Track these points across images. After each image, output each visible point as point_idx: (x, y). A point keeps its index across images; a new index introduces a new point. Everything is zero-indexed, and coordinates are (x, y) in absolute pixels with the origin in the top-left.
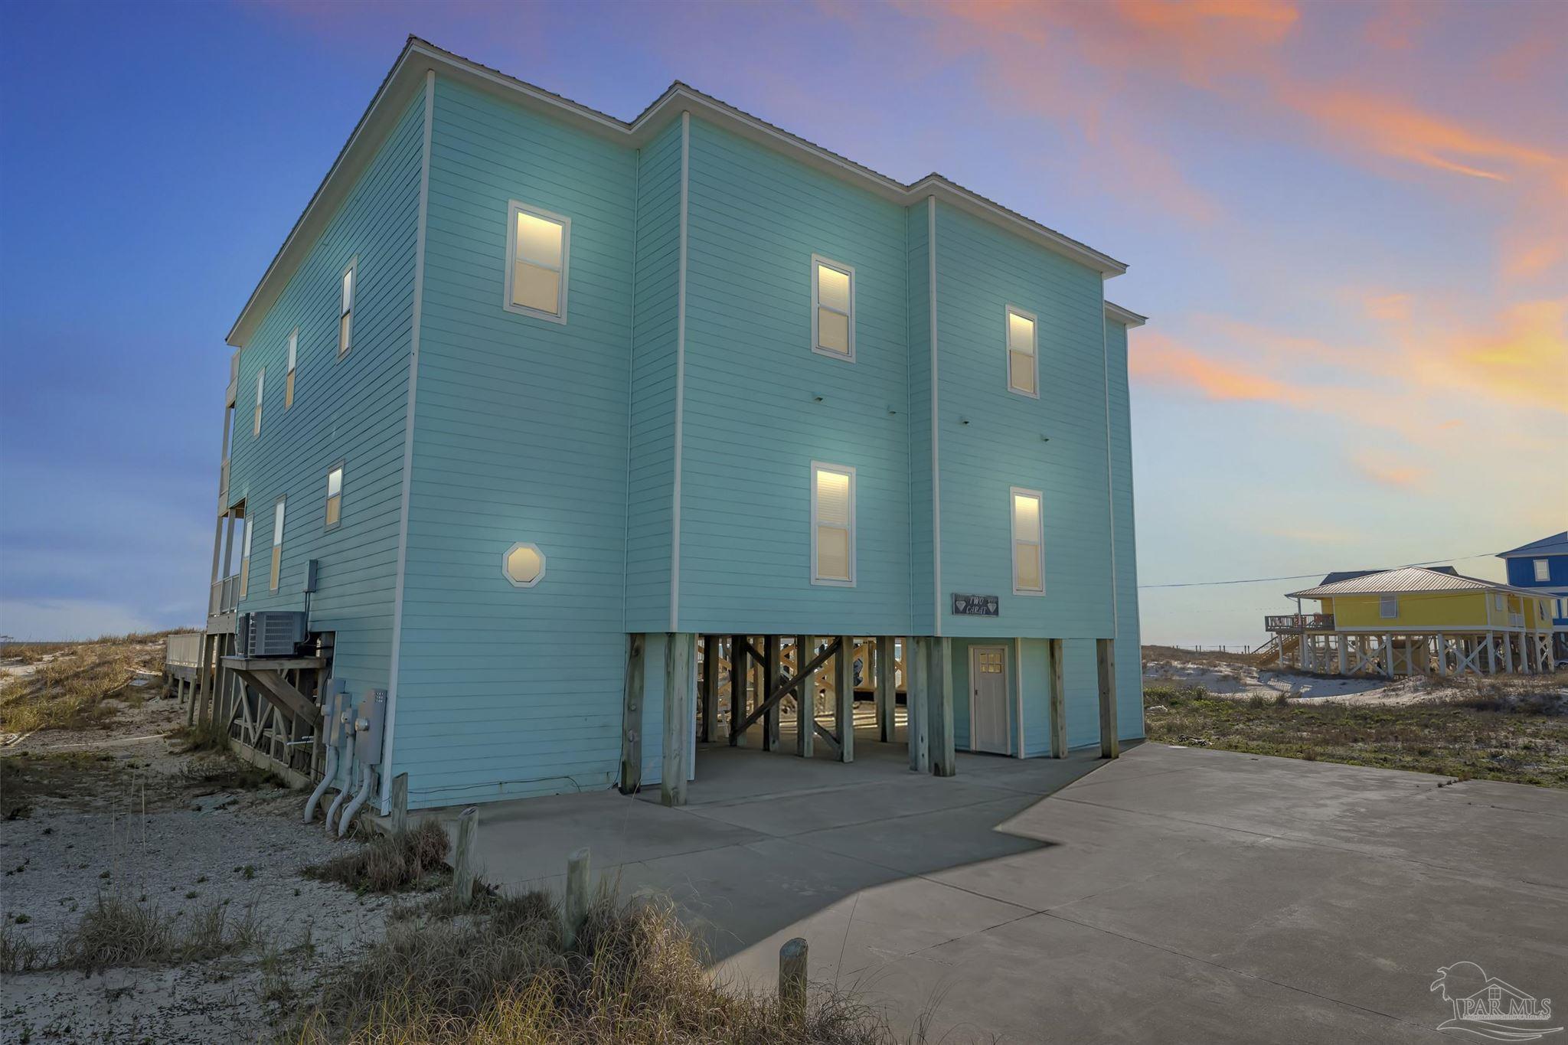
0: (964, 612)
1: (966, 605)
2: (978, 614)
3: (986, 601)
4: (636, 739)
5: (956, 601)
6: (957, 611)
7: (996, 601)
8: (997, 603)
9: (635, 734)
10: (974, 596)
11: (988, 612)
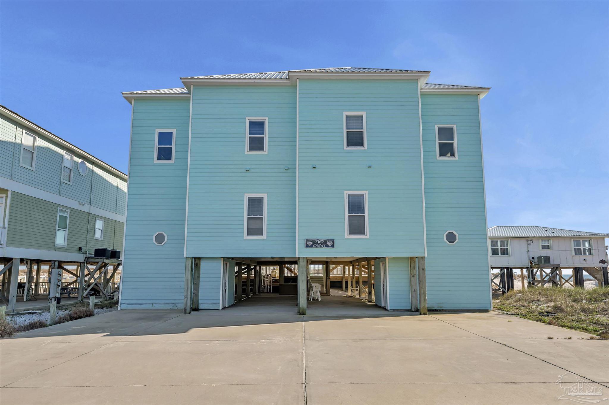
0: (312, 246)
1: (313, 244)
2: (321, 247)
3: (326, 241)
4: (196, 293)
5: (306, 242)
6: (307, 246)
7: (333, 241)
8: (333, 242)
9: (196, 292)
10: (318, 240)
11: (327, 246)
